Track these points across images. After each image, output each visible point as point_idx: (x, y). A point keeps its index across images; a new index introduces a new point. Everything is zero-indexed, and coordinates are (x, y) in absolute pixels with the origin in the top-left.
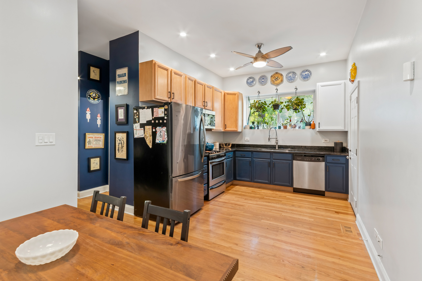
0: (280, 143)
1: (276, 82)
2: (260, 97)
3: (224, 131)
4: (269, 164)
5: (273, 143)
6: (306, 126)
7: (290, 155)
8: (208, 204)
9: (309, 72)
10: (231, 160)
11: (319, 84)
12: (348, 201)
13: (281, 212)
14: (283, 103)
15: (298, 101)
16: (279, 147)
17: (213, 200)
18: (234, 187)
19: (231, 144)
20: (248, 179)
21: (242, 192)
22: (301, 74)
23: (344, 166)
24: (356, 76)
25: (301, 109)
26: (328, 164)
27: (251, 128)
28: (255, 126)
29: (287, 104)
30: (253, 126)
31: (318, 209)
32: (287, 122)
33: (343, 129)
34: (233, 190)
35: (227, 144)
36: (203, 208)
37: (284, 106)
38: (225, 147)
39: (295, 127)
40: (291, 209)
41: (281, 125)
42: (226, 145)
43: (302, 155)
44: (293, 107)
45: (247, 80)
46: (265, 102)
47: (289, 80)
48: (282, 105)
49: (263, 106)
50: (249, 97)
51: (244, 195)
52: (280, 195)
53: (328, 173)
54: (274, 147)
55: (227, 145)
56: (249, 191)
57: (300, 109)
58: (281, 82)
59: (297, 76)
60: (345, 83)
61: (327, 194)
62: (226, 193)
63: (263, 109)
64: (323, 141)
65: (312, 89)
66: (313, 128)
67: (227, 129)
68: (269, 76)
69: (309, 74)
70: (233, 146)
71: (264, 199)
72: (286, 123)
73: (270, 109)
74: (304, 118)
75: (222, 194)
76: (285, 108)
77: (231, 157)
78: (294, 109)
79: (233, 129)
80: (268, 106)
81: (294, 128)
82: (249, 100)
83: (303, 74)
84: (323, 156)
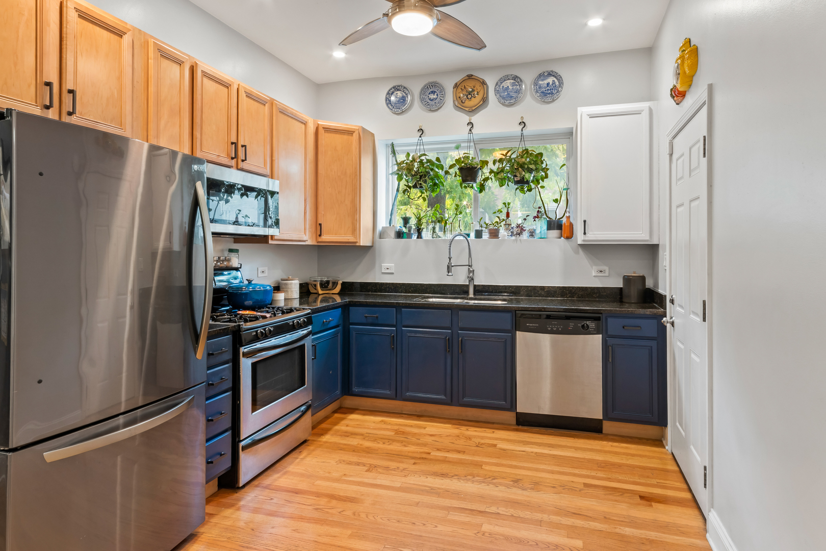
0: (481, 280)
1: (469, 103)
2: (425, 147)
3: (316, 244)
4: (449, 343)
5: (459, 278)
6: (550, 230)
7: (508, 316)
8: (231, 506)
9: (555, 77)
10: (335, 335)
11: (584, 111)
12: (667, 447)
13: (478, 519)
14: (486, 163)
15: (527, 157)
16: (477, 288)
17: (255, 483)
18: (343, 419)
19: (340, 282)
20: (388, 392)
21: (364, 436)
22: (536, 84)
23: (654, 344)
24: (693, 76)
25: (536, 183)
26: (611, 341)
27: (399, 235)
28: (410, 231)
29: (499, 168)
30: (404, 230)
31: (591, 491)
32: (498, 217)
33: (647, 238)
34: (337, 433)
35: (328, 282)
36: (202, 530)
37: (491, 172)
38: (321, 292)
39: (519, 232)
40: (512, 497)
41: (482, 227)
42: (324, 285)
43: (540, 315)
44: (515, 176)
45: (388, 93)
46: (438, 159)
47: (504, 98)
48: (486, 171)
49: (432, 170)
50: (392, 145)
51: (368, 451)
52: (477, 441)
53: (610, 366)
54: (460, 291)
55: (330, 285)
56: (388, 429)
57: (533, 181)
58: (481, 102)
59: (523, 86)
60: (651, 110)
61: (608, 426)
62: (312, 448)
63: (432, 179)
64: (594, 274)
65: (562, 125)
66: (569, 235)
67: (326, 238)
68: (448, 85)
69: (557, 83)
70: (348, 288)
71: (431, 460)
72: (497, 222)
73: (452, 180)
74: (542, 208)
75: (297, 451)
76: (493, 177)
77: (332, 324)
78: (517, 183)
79: (344, 237)
80: (447, 173)
81: (516, 234)
82: (394, 152)
83: (540, 82)
84: (596, 317)
